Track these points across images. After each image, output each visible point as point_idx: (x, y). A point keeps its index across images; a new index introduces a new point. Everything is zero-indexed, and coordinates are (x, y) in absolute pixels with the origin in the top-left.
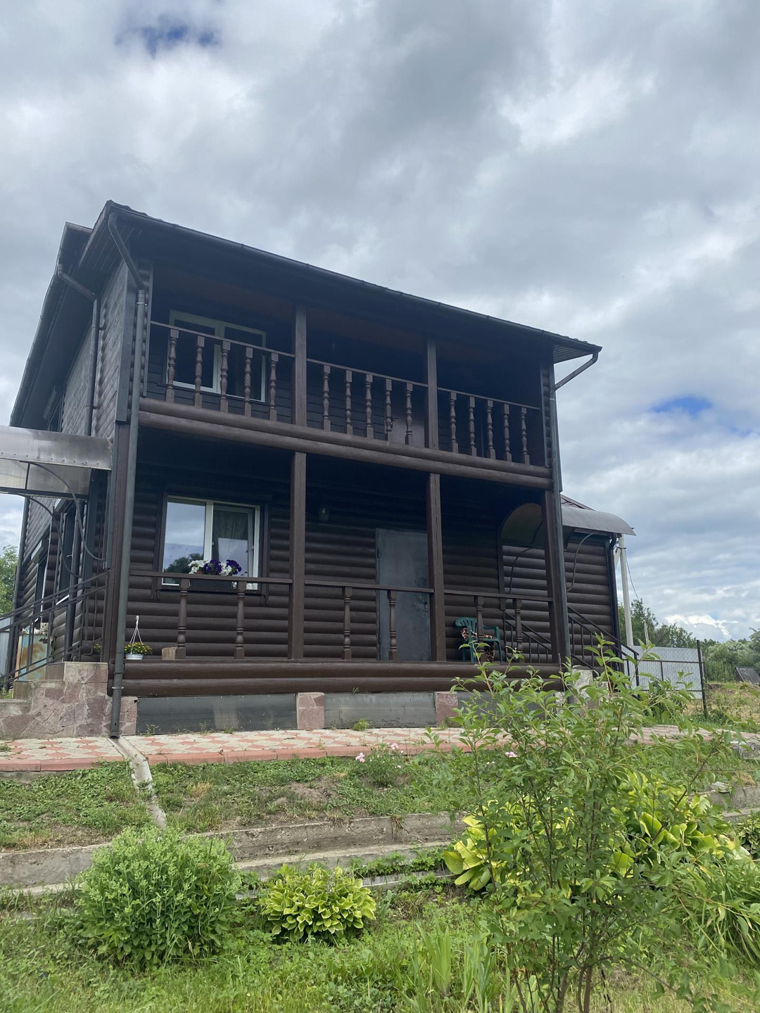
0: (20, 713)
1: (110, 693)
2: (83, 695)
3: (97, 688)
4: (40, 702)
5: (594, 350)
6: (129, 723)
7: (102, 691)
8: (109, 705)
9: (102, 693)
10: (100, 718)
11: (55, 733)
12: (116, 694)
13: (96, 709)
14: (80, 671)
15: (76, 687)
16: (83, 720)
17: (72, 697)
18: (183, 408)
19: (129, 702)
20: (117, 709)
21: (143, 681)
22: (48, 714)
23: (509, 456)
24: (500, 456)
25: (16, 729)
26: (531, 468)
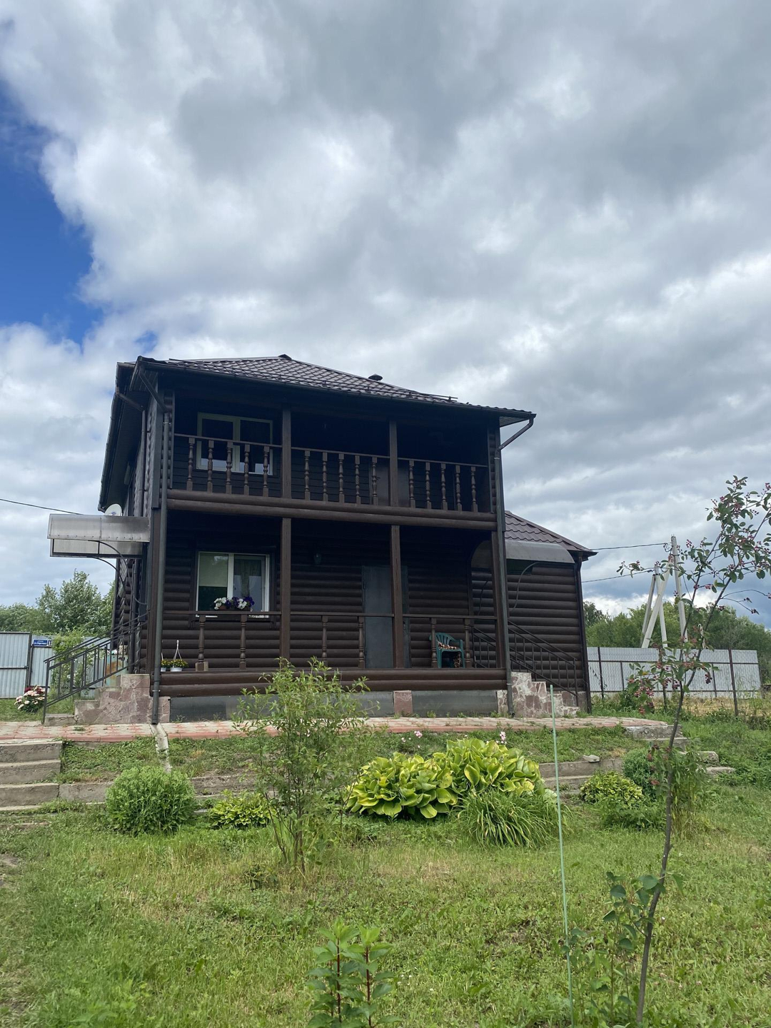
0: (93, 708)
1: (152, 695)
2: (133, 696)
3: (143, 691)
4: (106, 701)
5: (530, 416)
6: (165, 715)
7: (146, 693)
8: (151, 701)
9: (147, 695)
10: (145, 711)
11: (116, 721)
12: (155, 694)
13: (142, 705)
14: (131, 680)
15: (129, 690)
16: (134, 712)
17: (127, 697)
18: (198, 494)
19: (165, 700)
20: (157, 705)
21: (174, 686)
22: (111, 709)
23: (460, 506)
24: (451, 507)
25: (91, 718)
26: (479, 515)
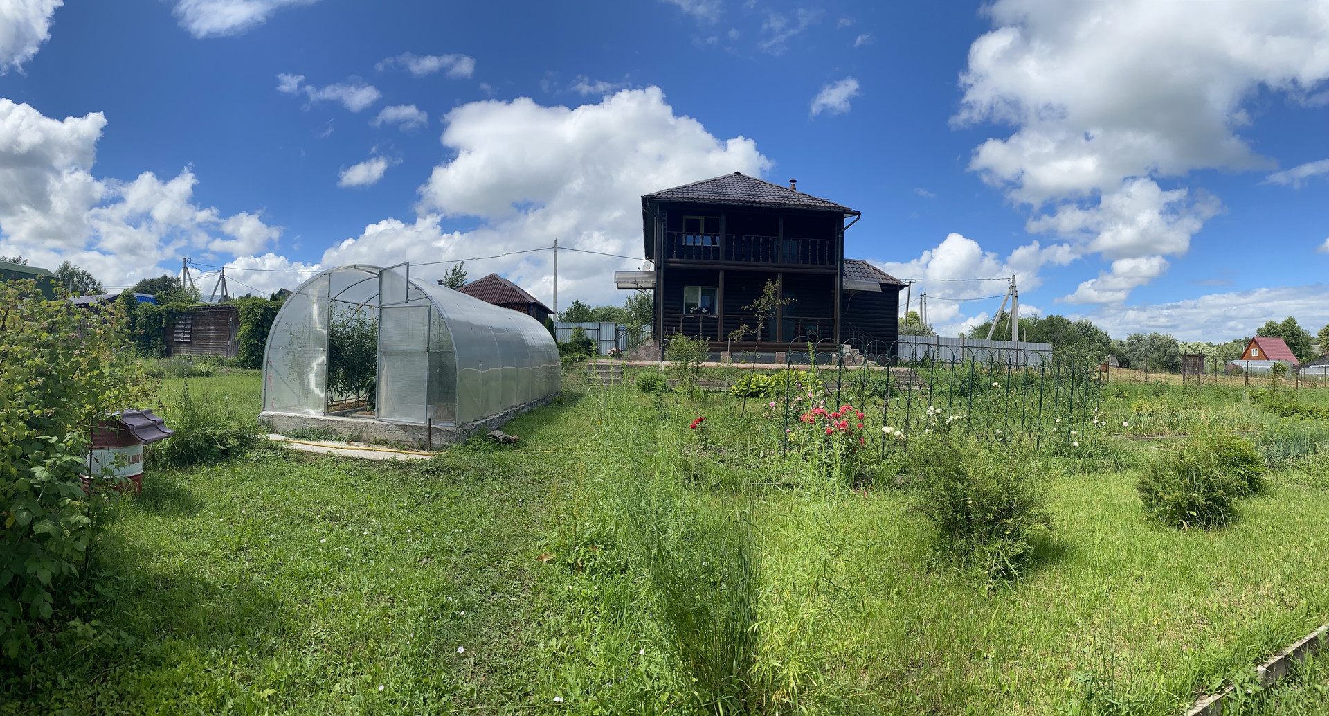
0: (636, 354)
1: (661, 349)
2: (653, 349)
3: (656, 348)
4: (642, 350)
5: (858, 214)
6: (667, 358)
7: (658, 348)
8: (660, 352)
10: (657, 356)
11: (644, 359)
13: (656, 354)
14: (653, 343)
15: (652, 347)
16: (653, 356)
17: (649, 350)
20: (663, 354)
22: (643, 354)
23: (818, 262)
24: (814, 263)
25: (635, 358)
26: (829, 266)
